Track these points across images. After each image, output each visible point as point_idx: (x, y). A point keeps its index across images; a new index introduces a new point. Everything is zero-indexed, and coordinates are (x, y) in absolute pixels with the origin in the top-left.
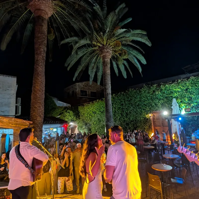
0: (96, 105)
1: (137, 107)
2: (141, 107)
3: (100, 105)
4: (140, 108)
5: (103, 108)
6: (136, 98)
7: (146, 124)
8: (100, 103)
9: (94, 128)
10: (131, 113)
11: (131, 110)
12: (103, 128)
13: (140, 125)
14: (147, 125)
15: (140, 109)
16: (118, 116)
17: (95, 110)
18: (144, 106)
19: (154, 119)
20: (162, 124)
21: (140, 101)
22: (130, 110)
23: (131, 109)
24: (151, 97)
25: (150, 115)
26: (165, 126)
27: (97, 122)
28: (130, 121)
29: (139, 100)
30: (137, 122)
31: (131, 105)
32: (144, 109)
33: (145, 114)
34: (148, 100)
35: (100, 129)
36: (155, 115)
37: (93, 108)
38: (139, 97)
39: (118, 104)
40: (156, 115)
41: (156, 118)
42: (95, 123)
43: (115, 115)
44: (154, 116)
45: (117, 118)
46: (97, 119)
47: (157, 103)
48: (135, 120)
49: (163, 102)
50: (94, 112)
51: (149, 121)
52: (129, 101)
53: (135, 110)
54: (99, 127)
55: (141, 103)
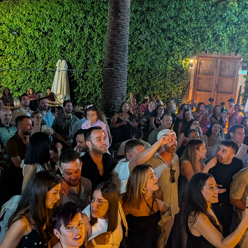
0: (26, 7)
1: (162, 36)
2: (171, 36)
3: (40, 11)
4: (169, 39)
5: (51, 21)
6: (166, 7)
7: (175, 84)
8: (42, 4)
9: (12, 77)
10: (140, 48)
11: (141, 41)
12: (42, 81)
13: (160, 84)
14: (179, 86)
15: (170, 42)
16: (97, 51)
17: (19, 23)
18: (182, 33)
19: (199, 74)
20: (217, 86)
21: (175, 18)
22: (139, 41)
23: (142, 37)
24: (209, 12)
25: (191, 61)
26: (221, 92)
27: (23, 62)
28: (133, 70)
29: (173, 15)
30: (151, 75)
31: (144, 24)
32: (179, 44)
33: (181, 57)
34: (198, 21)
35: (33, 82)
36: (202, 62)
37: (13, 17)
38: (176, 6)
39: (104, 18)
40: (206, 62)
41: (204, 71)
42: (15, 64)
43: (87, 48)
44: (199, 64)
45: (94, 57)
46: (22, 53)
47: (221, 33)
48: (149, 69)
49: (234, 33)
50: (13, 30)
51: (187, 75)
52: (142, 13)
53: (154, 42)
54: (31, 76)
55: (176, 26)
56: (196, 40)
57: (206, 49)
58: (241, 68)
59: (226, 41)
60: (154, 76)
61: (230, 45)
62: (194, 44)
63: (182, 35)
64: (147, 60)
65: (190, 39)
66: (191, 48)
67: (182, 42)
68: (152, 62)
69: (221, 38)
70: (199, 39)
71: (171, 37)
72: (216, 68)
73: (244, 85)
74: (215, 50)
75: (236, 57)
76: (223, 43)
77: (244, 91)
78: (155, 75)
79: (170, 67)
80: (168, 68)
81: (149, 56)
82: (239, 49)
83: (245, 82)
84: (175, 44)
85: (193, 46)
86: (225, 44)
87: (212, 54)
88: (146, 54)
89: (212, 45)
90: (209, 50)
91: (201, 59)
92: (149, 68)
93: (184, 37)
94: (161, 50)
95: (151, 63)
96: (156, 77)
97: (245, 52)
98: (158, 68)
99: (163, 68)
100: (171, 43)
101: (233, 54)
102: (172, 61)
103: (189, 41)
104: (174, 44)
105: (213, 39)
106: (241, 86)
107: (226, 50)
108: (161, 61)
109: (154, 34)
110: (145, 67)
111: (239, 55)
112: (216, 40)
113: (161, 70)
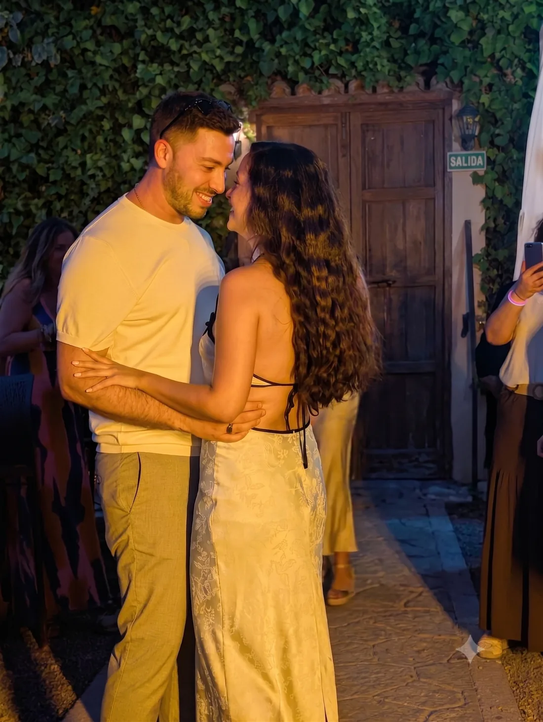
36: (280, 132)
56: (237, 34)
57: (291, 69)
58: (456, 146)
59: (379, 25)
60: (62, 210)
61: (395, 44)
62: (232, 53)
63: (170, 17)
64: (18, 136)
65: (211, 32)
66: (219, 67)
67: (174, 46)
68: (44, 144)
69: (351, 15)
70: (252, 25)
71: (123, 29)
72: (344, 156)
73: (479, 219)
74: (332, 71)
75: (430, 96)
76: (365, 36)
77: (483, 245)
78: (67, 206)
79: (133, 161)
80: (125, 166)
81: (26, 119)
82: (437, 58)
83: (483, 201)
84: (142, 56)
85: (229, 58)
86: (372, 40)
87: (320, 93)
88: (13, 107)
89: (315, 49)
90: (306, 72)
91: (269, 119)
92: (34, 172)
93: (179, 24)
94: (83, 87)
95: (41, 152)
96: (71, 213)
97: (466, 68)
98: (75, 168)
99: (101, 169)
100: (124, 53)
101: (414, 83)
102: (138, 132)
103: (207, 39)
104: (141, 58)
105: (318, 22)
106: (468, 225)
107: (384, 65)
108: (87, 134)
109: (39, 16)
110: (15, 168)
111: (440, 86)
112: (331, 25)
113: (93, 176)
